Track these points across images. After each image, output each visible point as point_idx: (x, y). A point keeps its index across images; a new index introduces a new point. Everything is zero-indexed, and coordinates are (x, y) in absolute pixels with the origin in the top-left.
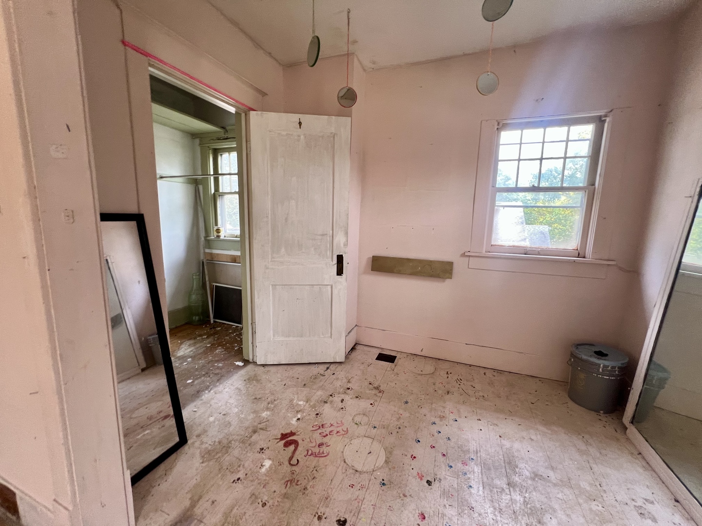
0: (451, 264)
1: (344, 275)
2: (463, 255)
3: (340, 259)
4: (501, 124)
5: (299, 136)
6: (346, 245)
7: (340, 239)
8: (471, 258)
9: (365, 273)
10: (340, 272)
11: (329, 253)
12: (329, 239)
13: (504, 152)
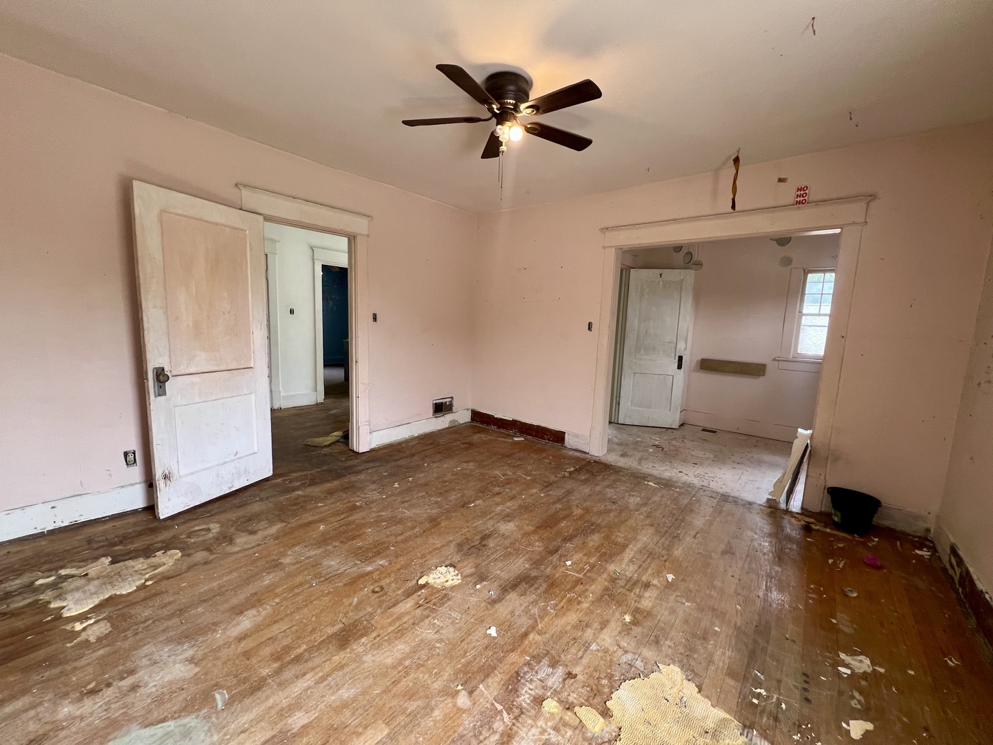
0: (764, 366)
1: (682, 369)
2: (774, 360)
3: (680, 358)
4: (806, 271)
5: (659, 282)
6: (685, 349)
7: (681, 345)
8: (780, 362)
9: (694, 371)
10: (680, 367)
11: (673, 355)
12: (673, 345)
13: (809, 288)
